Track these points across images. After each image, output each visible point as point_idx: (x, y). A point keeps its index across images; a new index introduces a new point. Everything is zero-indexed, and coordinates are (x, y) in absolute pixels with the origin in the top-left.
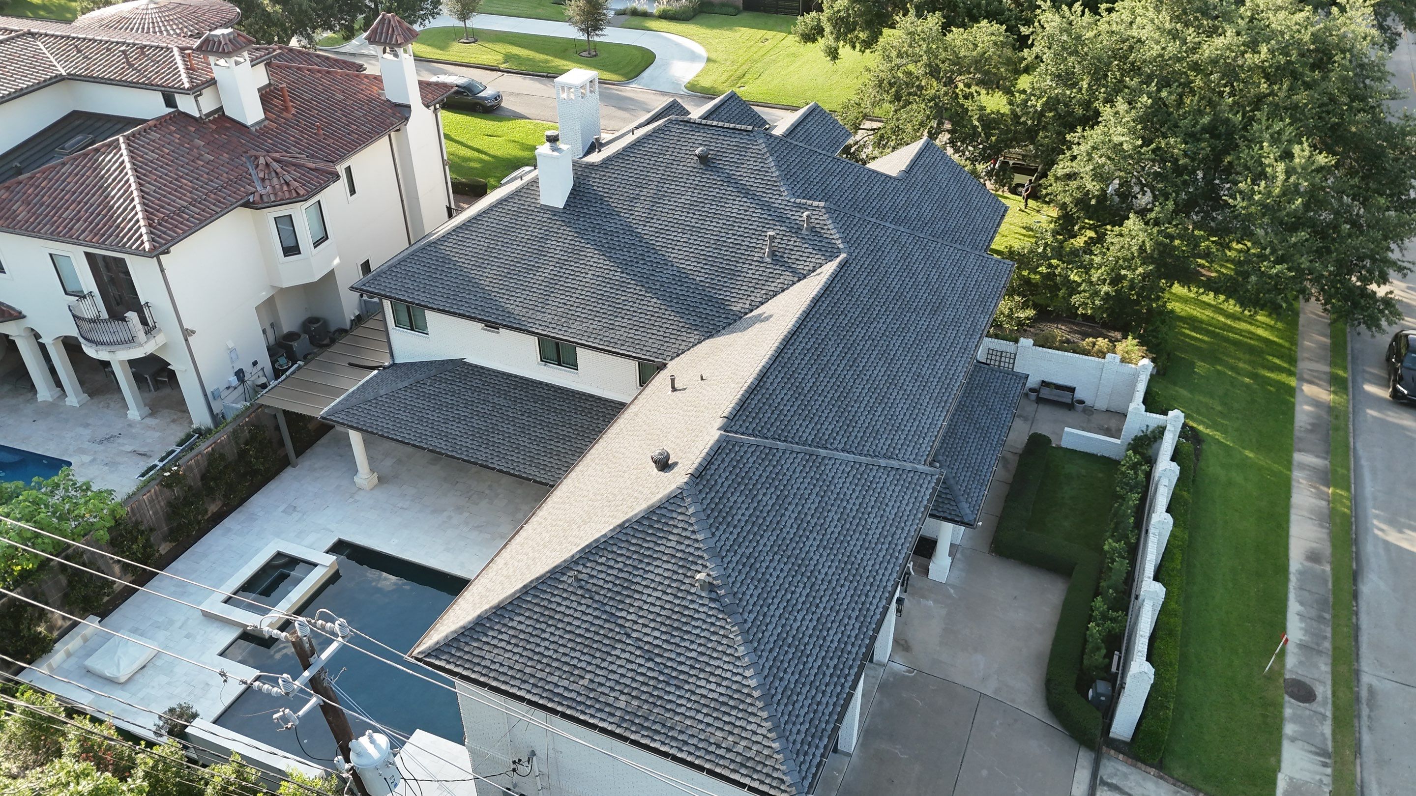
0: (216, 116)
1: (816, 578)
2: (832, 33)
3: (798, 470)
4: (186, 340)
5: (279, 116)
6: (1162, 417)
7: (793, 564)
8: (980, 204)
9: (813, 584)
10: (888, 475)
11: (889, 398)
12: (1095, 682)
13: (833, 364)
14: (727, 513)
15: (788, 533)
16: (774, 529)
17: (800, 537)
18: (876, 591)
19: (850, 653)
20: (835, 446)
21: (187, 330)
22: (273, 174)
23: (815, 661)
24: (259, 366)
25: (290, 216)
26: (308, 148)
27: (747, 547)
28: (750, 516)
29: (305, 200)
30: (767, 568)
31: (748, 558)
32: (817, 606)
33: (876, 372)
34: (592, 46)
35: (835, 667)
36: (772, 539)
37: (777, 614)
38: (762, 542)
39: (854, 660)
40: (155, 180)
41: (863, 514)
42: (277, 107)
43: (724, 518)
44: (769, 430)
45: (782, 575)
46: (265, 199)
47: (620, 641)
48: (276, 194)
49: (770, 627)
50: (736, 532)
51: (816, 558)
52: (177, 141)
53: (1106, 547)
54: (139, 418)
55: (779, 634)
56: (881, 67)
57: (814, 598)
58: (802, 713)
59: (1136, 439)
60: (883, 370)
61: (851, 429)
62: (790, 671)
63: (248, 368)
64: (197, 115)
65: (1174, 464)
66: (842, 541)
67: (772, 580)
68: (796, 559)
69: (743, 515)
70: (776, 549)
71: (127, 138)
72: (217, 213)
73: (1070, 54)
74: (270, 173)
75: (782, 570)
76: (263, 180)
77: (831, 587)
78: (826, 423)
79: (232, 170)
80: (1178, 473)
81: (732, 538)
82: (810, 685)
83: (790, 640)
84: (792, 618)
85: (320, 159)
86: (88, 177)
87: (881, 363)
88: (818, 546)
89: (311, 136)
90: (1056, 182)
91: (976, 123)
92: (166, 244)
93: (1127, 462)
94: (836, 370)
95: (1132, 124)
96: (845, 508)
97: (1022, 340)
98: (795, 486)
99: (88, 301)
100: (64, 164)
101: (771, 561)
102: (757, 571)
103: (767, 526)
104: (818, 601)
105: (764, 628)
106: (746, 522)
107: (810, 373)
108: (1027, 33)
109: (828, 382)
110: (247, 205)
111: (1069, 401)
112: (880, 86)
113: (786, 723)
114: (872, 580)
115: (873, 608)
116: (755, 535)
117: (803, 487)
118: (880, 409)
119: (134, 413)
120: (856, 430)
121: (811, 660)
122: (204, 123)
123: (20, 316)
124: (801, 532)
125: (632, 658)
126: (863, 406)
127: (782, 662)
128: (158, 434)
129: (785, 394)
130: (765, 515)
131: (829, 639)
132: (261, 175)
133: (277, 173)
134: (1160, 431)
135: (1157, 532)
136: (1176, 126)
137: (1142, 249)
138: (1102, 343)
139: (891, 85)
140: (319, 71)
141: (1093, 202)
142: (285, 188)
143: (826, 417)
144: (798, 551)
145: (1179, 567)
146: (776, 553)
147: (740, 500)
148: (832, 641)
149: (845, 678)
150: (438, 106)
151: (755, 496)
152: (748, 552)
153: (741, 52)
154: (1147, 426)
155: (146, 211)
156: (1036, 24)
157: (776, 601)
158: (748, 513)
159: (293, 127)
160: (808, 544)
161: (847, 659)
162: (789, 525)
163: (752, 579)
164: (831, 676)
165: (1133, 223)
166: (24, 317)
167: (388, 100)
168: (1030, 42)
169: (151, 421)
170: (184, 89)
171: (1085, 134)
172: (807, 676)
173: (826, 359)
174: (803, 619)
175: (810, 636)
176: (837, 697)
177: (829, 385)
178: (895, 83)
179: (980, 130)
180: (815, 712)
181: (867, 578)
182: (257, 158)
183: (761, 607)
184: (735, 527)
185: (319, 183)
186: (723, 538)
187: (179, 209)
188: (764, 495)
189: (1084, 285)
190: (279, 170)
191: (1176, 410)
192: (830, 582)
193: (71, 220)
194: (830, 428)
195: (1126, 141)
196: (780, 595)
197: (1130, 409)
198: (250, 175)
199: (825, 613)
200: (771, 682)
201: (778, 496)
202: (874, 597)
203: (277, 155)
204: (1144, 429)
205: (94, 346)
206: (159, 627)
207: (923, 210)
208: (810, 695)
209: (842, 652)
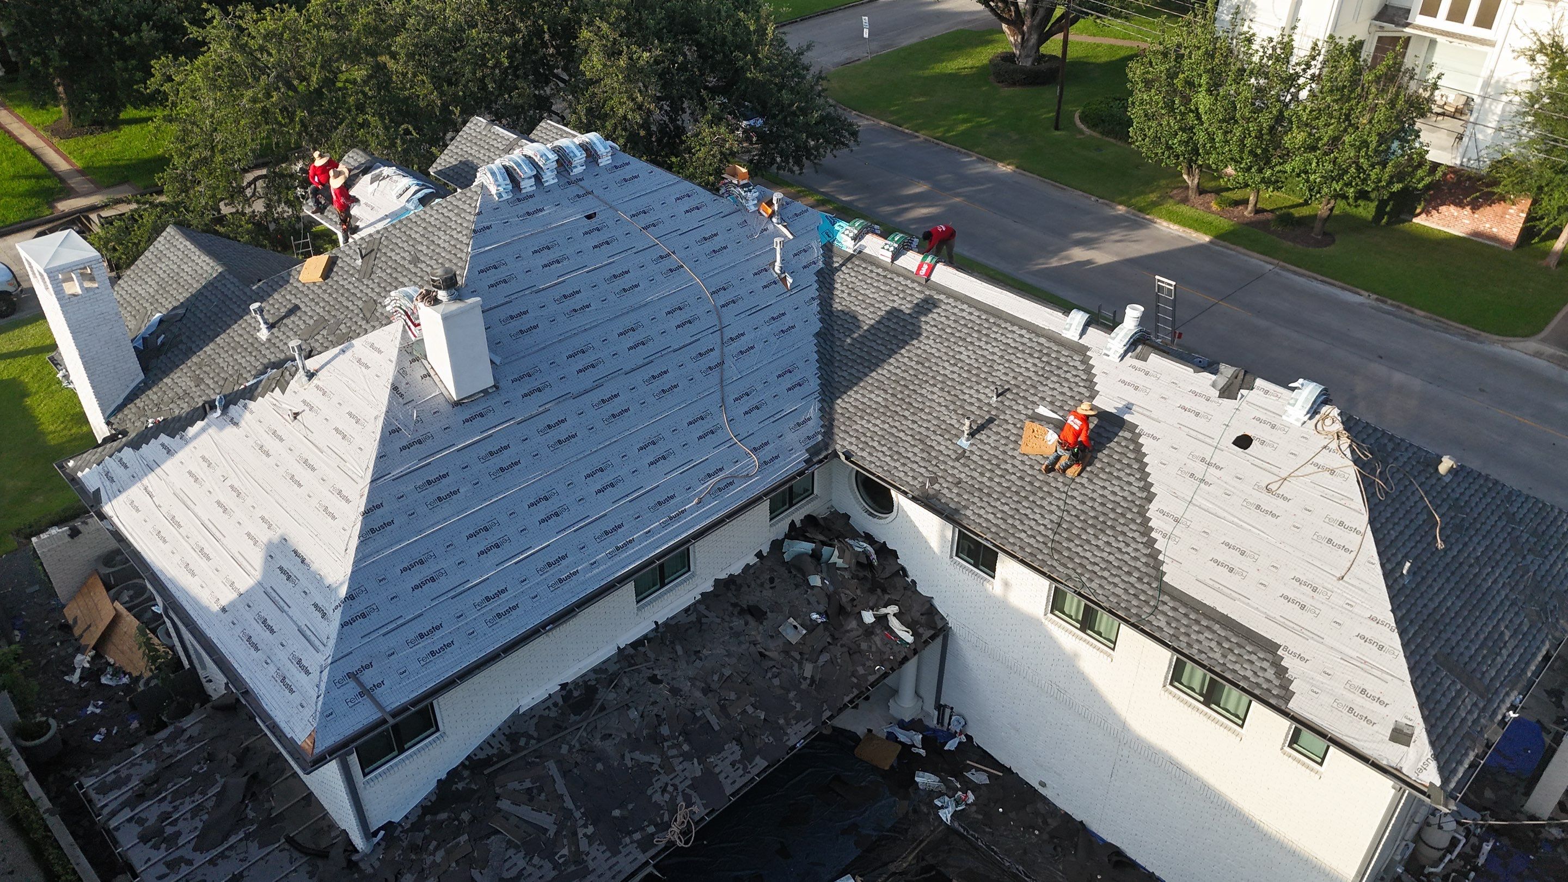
47: (1474, 577)
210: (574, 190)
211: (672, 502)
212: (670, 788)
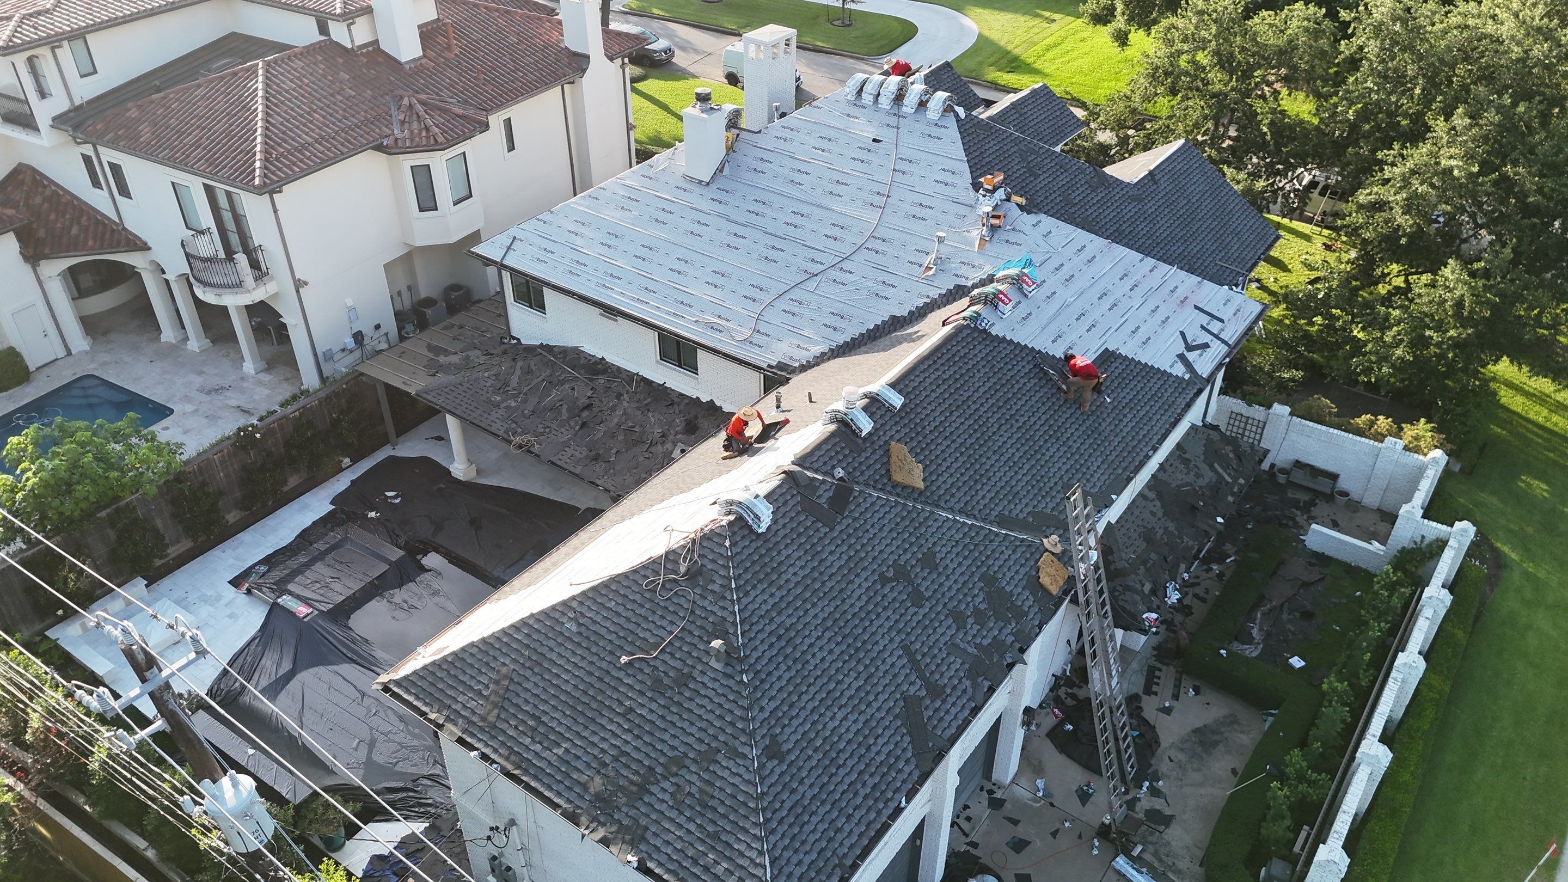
0: (370, 49)
1: (877, 668)
2: (1123, 14)
3: (887, 529)
4: (298, 291)
5: (440, 55)
6: (1444, 527)
7: (849, 646)
8: (1240, 227)
9: (872, 675)
10: (1014, 551)
11: (1043, 455)
12: (1271, 859)
13: (974, 402)
14: (773, 569)
15: (852, 605)
16: (834, 598)
17: (868, 613)
18: (958, 697)
19: (900, 771)
20: (950, 505)
21: (299, 280)
22: (415, 116)
23: (847, 774)
24: (382, 331)
25: (428, 166)
26: (462, 93)
27: (789, 616)
28: (804, 577)
29: (444, 150)
30: (811, 645)
31: (787, 630)
32: (869, 705)
33: (1033, 420)
34: (847, 15)
35: (874, 787)
36: (827, 610)
37: (810, 706)
38: (812, 612)
39: (904, 782)
40: (286, 112)
41: (965, 595)
42: (440, 44)
43: (767, 575)
44: (862, 473)
45: (830, 659)
46: (400, 143)
47: (610, 707)
48: (412, 140)
49: (795, 723)
50: (779, 594)
51: (882, 643)
52: (321, 71)
53: (1325, 686)
54: (253, 372)
55: (805, 733)
56: (1158, 54)
57: (867, 693)
58: (812, 838)
59: (1403, 550)
60: (1044, 418)
61: (979, 487)
62: (808, 782)
63: (368, 330)
64: (350, 46)
65: (1445, 592)
66: (926, 626)
67: (813, 662)
68: (855, 639)
69: (795, 574)
70: (829, 623)
71: (268, 64)
72: (342, 153)
73: (1403, 50)
74: (411, 116)
75: (831, 652)
76: (403, 123)
77: (894, 683)
78: (946, 475)
79: (372, 109)
80: (1448, 603)
81: (771, 602)
82: (833, 804)
83: (818, 743)
84: (829, 714)
85: (472, 105)
86: (219, 102)
87: (1044, 409)
88: (890, 628)
89: (469, 80)
90: (1357, 212)
91: (1265, 129)
92: (278, 181)
93: (1383, 580)
94: (977, 410)
95: (1470, 144)
96: (941, 585)
97: (1276, 405)
98: (878, 548)
99: (207, 238)
100: (199, 86)
101: (818, 638)
102: (795, 648)
103: (825, 594)
104: (871, 698)
105: (786, 722)
106: (797, 583)
107: (939, 409)
108: (1348, 19)
109: (962, 423)
110: (380, 148)
111: (1328, 491)
112: (1153, 76)
113: (785, 848)
114: (956, 682)
115: (948, 718)
116: (804, 602)
117: (889, 550)
118: (1027, 467)
119: (249, 366)
120: (986, 488)
121: (842, 772)
122: (356, 55)
123: (145, 247)
124: (871, 607)
125: (619, 732)
126: (1003, 459)
127: (800, 769)
128: (267, 392)
129: (897, 431)
130: (826, 578)
131: (875, 749)
132: (402, 117)
133: (418, 116)
134: (1440, 545)
135: (1400, 677)
136: (1532, 152)
137: (1459, 304)
138: (1383, 422)
139: (1167, 74)
140: (497, 10)
141: (1403, 241)
142: (424, 134)
143: (948, 467)
144: (860, 631)
145: (1426, 728)
146: (828, 629)
147: (796, 555)
148: (878, 753)
149: (886, 803)
150: (626, 60)
151: (818, 553)
152: (788, 622)
153: (1019, 32)
154: (1423, 537)
155: (266, 143)
156: (1361, 8)
157: (813, 690)
158: (801, 573)
159: (452, 69)
160: (876, 624)
161: (894, 779)
162: (856, 595)
163: (786, 657)
164: (866, 797)
165: (1451, 271)
166: (149, 249)
167: (567, 48)
168: (1350, 31)
169: (265, 377)
170: (334, 15)
171: (1405, 152)
172: (831, 792)
173: (966, 395)
174: (845, 718)
175: (849, 742)
176: (868, 826)
177: (963, 428)
178: (1172, 73)
179: (1268, 138)
180: (830, 840)
181: (951, 678)
182: (402, 98)
183: (790, 694)
184: (780, 588)
185: (463, 131)
186: (759, 600)
187: (302, 146)
188: (831, 553)
189: (1370, 346)
190: (422, 113)
191: (1465, 522)
192: (895, 676)
193: (191, 146)
194: (950, 481)
195: (1458, 166)
196: (819, 683)
197: (1401, 512)
198: (391, 116)
199: (878, 716)
200: (778, 793)
201: (850, 557)
202: (954, 704)
203: (423, 97)
204: (1418, 540)
205: (202, 286)
206: (205, 601)
207: (1158, 226)
208: (828, 818)
209: (889, 769)
210: (893, 121)
211: (687, 308)
212: (548, 430)
